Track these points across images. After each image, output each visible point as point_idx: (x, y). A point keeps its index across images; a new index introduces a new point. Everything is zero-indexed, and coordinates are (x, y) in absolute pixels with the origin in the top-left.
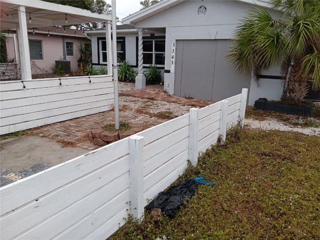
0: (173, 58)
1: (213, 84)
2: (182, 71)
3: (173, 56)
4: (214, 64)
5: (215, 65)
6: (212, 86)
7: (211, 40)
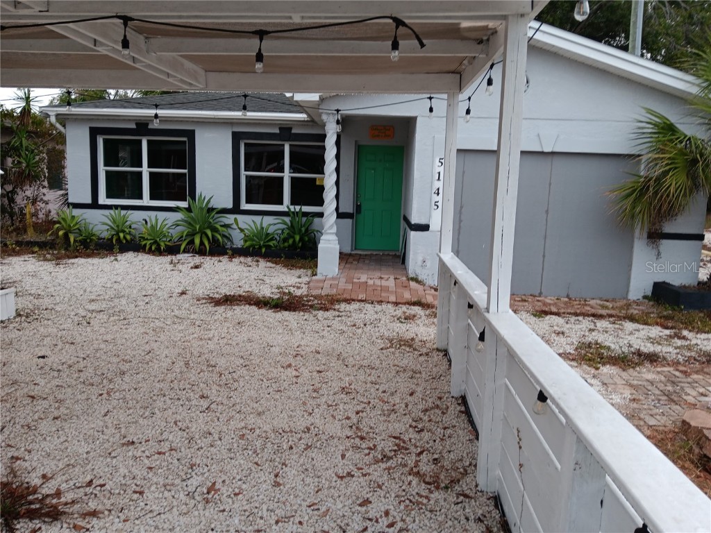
0: (438, 194)
1: (544, 256)
2: (460, 227)
3: (438, 189)
4: (546, 209)
5: (547, 212)
6: (542, 259)
7: (542, 153)
